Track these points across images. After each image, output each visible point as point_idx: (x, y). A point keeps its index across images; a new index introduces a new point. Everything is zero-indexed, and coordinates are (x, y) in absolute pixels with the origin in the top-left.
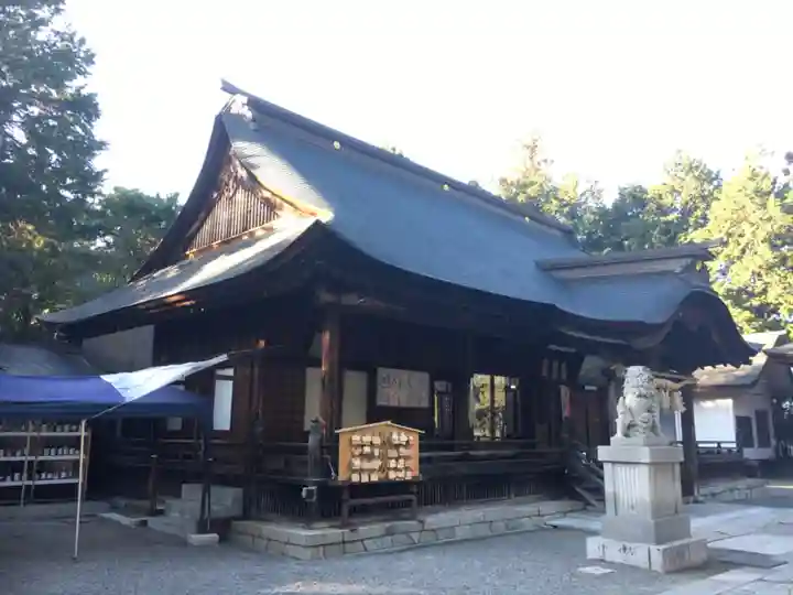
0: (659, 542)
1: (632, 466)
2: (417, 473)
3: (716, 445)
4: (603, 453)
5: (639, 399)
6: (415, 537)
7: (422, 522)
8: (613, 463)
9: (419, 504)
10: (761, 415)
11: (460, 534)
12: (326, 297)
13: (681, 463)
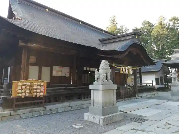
0: (103, 115)
1: (98, 91)
2: (46, 93)
3: (146, 84)
4: (91, 87)
5: (103, 70)
6: (42, 112)
7: (45, 108)
8: (94, 90)
9: (45, 102)
10: (161, 78)
11: (59, 110)
12: (21, 44)
13: (116, 90)
